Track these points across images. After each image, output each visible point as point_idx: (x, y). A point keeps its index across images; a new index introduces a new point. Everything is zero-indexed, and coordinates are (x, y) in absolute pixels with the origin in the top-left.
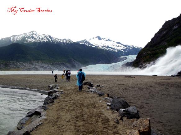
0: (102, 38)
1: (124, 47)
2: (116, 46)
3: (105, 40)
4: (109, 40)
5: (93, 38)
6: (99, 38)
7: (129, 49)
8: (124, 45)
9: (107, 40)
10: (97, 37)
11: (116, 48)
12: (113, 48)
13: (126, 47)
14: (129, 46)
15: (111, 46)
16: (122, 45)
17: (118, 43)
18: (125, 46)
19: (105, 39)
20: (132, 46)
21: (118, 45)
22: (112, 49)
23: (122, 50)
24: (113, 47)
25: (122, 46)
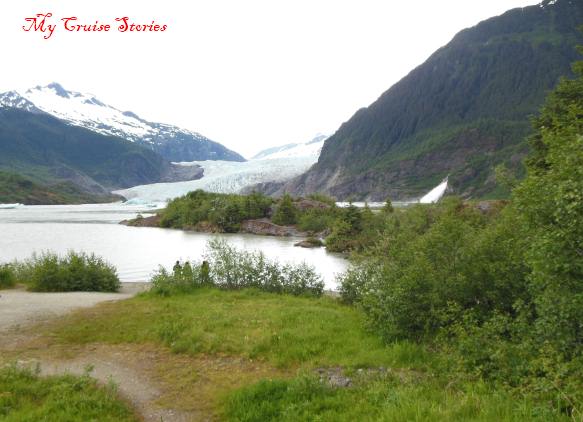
0: (70, 93)
1: (150, 128)
2: (125, 124)
3: (83, 99)
4: (94, 101)
5: (39, 88)
6: (62, 92)
7: (167, 137)
8: (148, 124)
9: (88, 101)
10: (50, 86)
11: (127, 129)
12: (118, 131)
13: (156, 130)
14: (165, 129)
15: (109, 124)
16: (142, 121)
17: (128, 114)
18: (153, 125)
19: (78, 95)
20: (176, 128)
21: (129, 120)
22: (113, 131)
23: (145, 137)
24: (117, 126)
25: (143, 125)
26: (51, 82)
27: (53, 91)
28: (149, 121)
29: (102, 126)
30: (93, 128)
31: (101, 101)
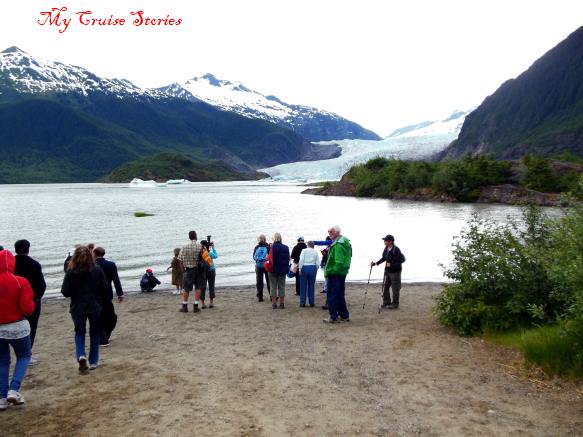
0: (221, 81)
1: (290, 110)
2: (268, 107)
3: (232, 87)
4: (241, 88)
5: (195, 79)
6: (214, 82)
7: (306, 118)
8: (288, 106)
9: (235, 88)
10: (205, 77)
11: (269, 112)
12: (263, 114)
13: (296, 112)
14: (305, 110)
15: (254, 108)
16: (283, 104)
17: (271, 98)
18: (293, 108)
19: (228, 83)
20: (314, 109)
21: (272, 103)
22: (258, 115)
23: (287, 118)
24: (261, 110)
25: (283, 107)
26: (205, 74)
27: (207, 81)
28: (290, 103)
29: (248, 110)
30: (239, 112)
31: (248, 87)
